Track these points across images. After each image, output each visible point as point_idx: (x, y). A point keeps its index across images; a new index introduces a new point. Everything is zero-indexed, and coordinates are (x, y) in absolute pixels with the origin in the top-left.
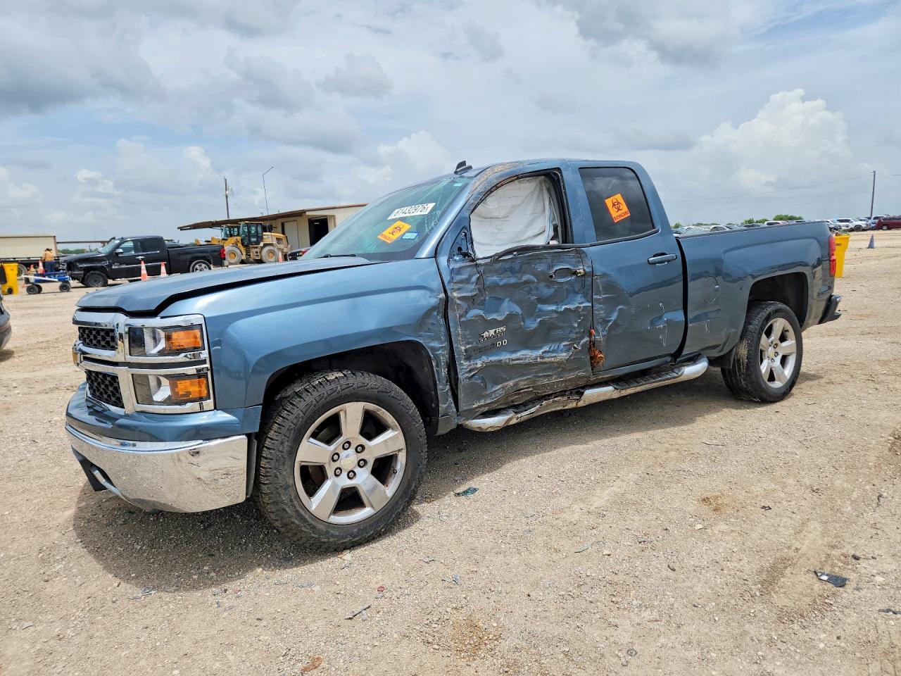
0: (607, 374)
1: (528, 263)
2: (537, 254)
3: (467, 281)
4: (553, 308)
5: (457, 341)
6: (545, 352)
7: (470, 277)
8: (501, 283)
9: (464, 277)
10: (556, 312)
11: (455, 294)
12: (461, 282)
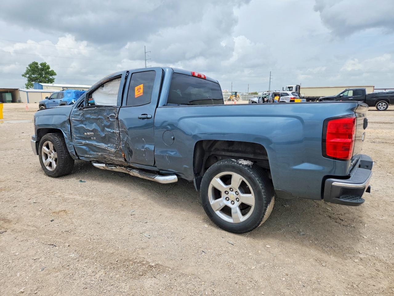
0: (132, 164)
1: (100, 112)
2: (103, 109)
3: (79, 115)
4: (109, 130)
5: (73, 133)
6: (108, 146)
7: (80, 114)
8: (91, 118)
9: (78, 113)
10: (110, 132)
11: (73, 118)
12: (77, 115)
